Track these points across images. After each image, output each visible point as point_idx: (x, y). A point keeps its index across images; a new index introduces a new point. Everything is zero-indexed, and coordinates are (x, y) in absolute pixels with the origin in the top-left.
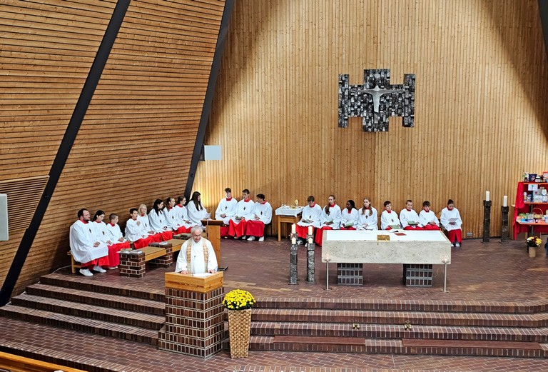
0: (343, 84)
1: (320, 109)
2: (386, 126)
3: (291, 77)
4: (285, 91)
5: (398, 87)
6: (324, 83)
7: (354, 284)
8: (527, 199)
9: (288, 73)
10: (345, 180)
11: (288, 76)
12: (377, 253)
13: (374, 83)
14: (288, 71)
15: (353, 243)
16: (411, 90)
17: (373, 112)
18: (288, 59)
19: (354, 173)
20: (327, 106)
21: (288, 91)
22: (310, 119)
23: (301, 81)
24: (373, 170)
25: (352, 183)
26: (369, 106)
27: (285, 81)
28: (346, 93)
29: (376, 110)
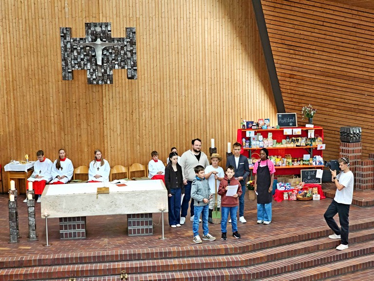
0: (64, 37)
1: (46, 62)
2: (110, 78)
3: (14, 30)
4: (9, 44)
5: (119, 40)
6: (48, 36)
7: (77, 238)
8: (246, 145)
9: (11, 26)
10: (75, 133)
11: (11, 29)
12: (97, 206)
13: (95, 36)
14: (11, 24)
15: (73, 197)
16: (132, 43)
17: (96, 65)
18: (10, 11)
19: (84, 126)
20: (52, 59)
21: (12, 44)
22: (36, 72)
23: (24, 33)
24: (102, 122)
25: (83, 136)
26: (92, 59)
27: (8, 34)
28: (69, 46)
29: (99, 63)
